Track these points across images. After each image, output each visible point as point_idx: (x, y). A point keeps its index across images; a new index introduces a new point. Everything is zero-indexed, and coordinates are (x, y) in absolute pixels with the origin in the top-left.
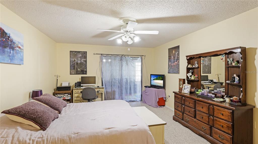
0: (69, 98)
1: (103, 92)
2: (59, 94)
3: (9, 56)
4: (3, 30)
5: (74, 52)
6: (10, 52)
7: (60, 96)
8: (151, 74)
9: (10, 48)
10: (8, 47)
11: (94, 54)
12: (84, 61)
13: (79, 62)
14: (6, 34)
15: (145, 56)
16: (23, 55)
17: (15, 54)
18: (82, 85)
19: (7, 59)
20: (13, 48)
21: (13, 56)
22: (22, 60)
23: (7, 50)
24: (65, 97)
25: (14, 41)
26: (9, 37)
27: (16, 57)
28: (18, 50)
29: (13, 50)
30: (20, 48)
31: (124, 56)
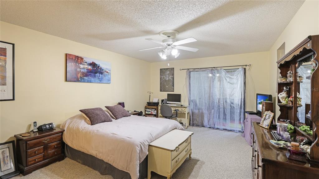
0: (155, 113)
1: (185, 112)
2: (148, 108)
3: (99, 78)
4: (95, 63)
5: (163, 70)
6: (100, 76)
7: (149, 111)
8: (257, 94)
9: (99, 74)
10: (98, 73)
11: (181, 70)
12: (171, 77)
13: (167, 79)
14: (97, 65)
15: (250, 65)
16: (110, 77)
17: (103, 77)
18: (168, 102)
19: (97, 80)
20: (102, 73)
21: (102, 78)
22: (109, 80)
23: (98, 74)
24: (152, 111)
25: (103, 68)
26: (99, 66)
27: (104, 79)
28: (106, 74)
29: (102, 74)
30: (107, 72)
31: (215, 68)
